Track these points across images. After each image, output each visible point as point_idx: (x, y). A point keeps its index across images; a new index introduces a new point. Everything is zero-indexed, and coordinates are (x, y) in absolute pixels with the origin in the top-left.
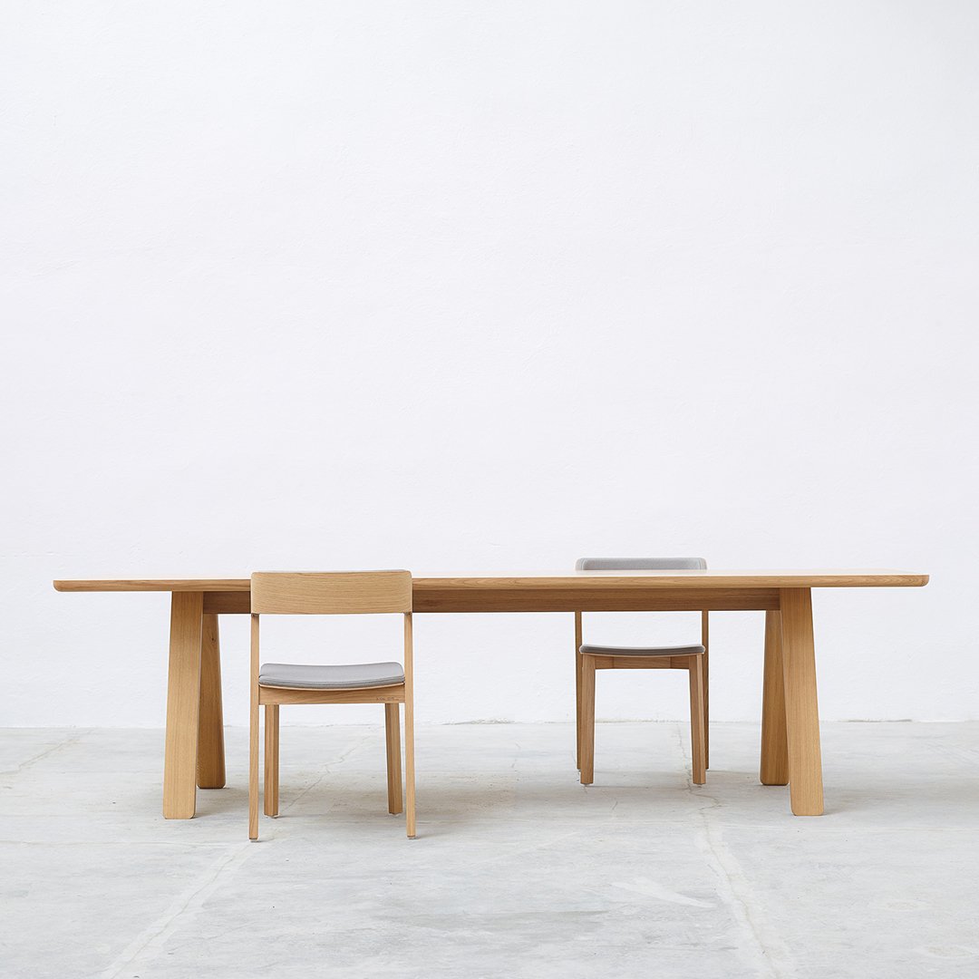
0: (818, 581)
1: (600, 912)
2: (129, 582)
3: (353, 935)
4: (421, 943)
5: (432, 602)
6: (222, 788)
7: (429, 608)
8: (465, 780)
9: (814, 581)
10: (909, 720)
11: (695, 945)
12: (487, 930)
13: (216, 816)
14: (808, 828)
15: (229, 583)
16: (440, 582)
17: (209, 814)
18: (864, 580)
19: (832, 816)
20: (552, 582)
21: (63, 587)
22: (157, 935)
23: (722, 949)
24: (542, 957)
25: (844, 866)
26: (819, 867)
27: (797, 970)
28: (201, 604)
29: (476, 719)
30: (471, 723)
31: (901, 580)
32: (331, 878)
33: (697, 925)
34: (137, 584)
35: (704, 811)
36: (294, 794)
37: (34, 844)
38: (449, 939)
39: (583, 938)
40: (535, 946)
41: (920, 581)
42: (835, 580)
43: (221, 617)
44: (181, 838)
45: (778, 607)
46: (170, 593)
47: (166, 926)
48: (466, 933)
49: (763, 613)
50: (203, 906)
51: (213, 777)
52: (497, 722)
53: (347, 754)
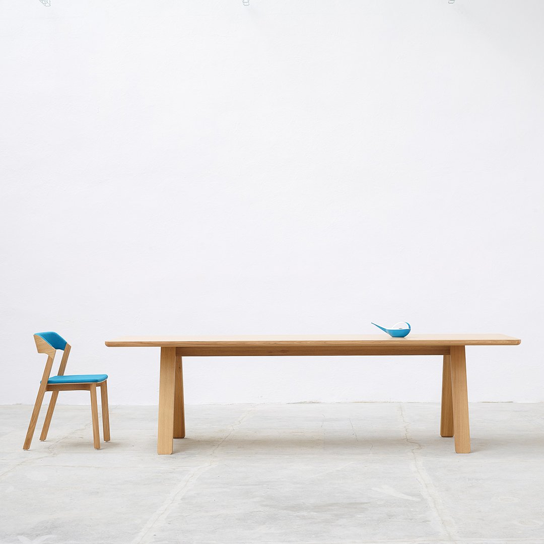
0: (468, 342)
1: (366, 503)
2: (141, 343)
3: (252, 514)
4: (284, 518)
5: (285, 351)
6: (183, 438)
8: (300, 434)
9: (467, 342)
10: (512, 402)
11: (411, 519)
12: (315, 512)
13: (183, 453)
14: (463, 460)
15: (189, 343)
16: (289, 343)
17: (179, 452)
18: (490, 342)
19: (474, 453)
20: (342, 343)
21: (109, 345)
22: (162, 514)
23: (423, 522)
24: (341, 526)
25: (480, 480)
26: (469, 480)
27: (458, 532)
28: (175, 353)
29: (303, 401)
30: (301, 403)
31: (508, 342)
32: (240, 485)
33: (412, 510)
34: (145, 344)
35: (414, 451)
36: (218, 441)
37: (98, 468)
38: (298, 516)
39: (359, 516)
40: (337, 520)
41: (517, 343)
42: (476, 342)
43: (184, 358)
44: (166, 464)
45: (449, 354)
46: (160, 347)
47: (166, 510)
48: (305, 514)
49: (442, 356)
50: (182, 499)
51: (179, 433)
52: (313, 403)
53: (242, 420)
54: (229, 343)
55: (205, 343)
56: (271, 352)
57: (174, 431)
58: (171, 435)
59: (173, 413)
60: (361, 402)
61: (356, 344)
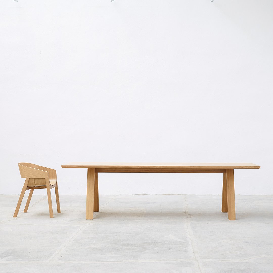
1: (160, 243)
2: (78, 166)
3: (106, 247)
4: (120, 249)
5: (147, 170)
6: (98, 212)
7: (146, 172)
9: (234, 167)
11: (179, 250)
12: (135, 247)
14: (210, 223)
15: (101, 166)
16: (149, 167)
18: (246, 167)
21: (63, 167)
24: (146, 253)
28: (94, 171)
29: (139, 194)
30: (138, 195)
31: (254, 167)
33: (181, 246)
34: (80, 166)
35: (187, 218)
38: (127, 249)
39: (155, 249)
40: (145, 250)
41: (258, 167)
42: (239, 167)
43: (98, 173)
45: (226, 172)
46: (87, 168)
48: (130, 247)
49: (223, 174)
50: (74, 240)
51: (96, 209)
52: (144, 194)
53: (108, 203)
54: (121, 167)
55: (109, 166)
56: (140, 171)
57: (94, 208)
58: (93, 210)
59: (93, 200)
60: (167, 194)
61: (181, 168)
